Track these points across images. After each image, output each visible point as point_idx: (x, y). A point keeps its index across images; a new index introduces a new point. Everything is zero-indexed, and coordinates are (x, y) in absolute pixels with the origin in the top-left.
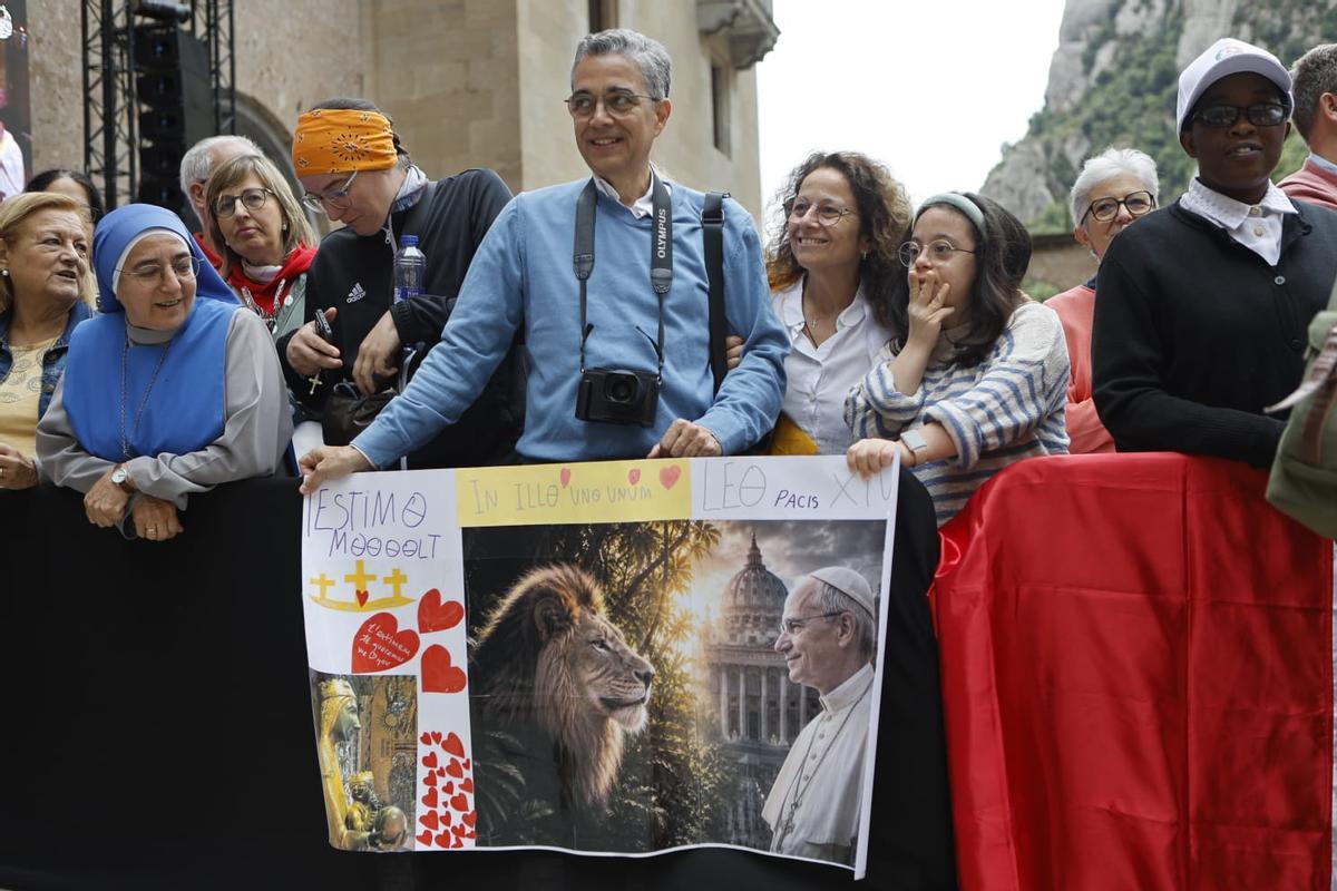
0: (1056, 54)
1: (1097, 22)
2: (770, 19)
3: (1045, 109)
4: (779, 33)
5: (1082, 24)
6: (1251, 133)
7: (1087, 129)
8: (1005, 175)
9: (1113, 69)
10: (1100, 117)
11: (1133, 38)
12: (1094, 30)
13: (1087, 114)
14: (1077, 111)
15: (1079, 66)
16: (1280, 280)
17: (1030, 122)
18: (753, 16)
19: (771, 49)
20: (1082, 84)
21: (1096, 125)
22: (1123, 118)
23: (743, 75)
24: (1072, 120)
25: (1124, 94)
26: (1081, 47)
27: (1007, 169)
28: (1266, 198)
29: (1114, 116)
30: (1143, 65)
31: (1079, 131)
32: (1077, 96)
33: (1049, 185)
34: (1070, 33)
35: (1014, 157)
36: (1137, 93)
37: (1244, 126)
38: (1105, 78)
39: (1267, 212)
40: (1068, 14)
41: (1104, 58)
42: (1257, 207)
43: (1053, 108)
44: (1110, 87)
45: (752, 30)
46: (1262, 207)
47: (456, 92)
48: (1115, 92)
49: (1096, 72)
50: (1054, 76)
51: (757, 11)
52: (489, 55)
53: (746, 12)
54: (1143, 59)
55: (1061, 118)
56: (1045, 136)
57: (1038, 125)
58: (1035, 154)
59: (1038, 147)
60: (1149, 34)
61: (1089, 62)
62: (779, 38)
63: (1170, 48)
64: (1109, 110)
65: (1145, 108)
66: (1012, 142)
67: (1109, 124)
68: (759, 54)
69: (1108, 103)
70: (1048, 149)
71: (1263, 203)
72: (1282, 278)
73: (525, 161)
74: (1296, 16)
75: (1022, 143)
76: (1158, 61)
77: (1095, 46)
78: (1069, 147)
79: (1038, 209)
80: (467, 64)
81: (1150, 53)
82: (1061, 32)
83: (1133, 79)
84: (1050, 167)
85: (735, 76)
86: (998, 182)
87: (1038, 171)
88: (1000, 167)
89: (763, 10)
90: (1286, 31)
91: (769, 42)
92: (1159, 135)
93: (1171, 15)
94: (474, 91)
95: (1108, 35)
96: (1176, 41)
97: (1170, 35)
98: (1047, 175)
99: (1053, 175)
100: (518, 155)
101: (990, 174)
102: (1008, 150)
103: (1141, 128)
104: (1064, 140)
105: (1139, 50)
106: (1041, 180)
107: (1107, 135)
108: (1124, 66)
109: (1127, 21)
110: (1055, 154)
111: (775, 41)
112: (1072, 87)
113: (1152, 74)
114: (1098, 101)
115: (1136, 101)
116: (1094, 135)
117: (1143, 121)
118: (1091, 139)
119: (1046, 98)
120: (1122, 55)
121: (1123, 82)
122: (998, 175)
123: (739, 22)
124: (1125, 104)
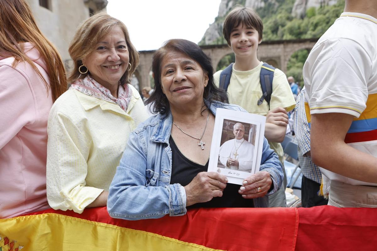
0: (220, 3)
3: (218, 16)
11: (236, 0)
14: (225, 16)
15: (225, 6)
17: (215, 19)
20: (226, 10)
24: (223, 18)
26: (225, 2)
32: (225, 13)
33: (219, 33)
35: (212, 27)
41: (230, 4)
43: (220, 16)
49: (229, 7)
50: (220, 9)
55: (221, 18)
56: (218, 22)
57: (217, 19)
58: (216, 26)
59: (216, 24)
61: (227, 5)
63: (244, 2)
70: (218, 25)
75: (213, 23)
77: (228, 2)
79: (216, 38)
81: (240, 3)
87: (216, 29)
88: (209, 29)
98: (218, 30)
101: (206, 31)
102: (210, 25)
105: (238, 3)
106: (217, 32)
112: (223, 11)
119: (219, 13)
120: (234, 4)
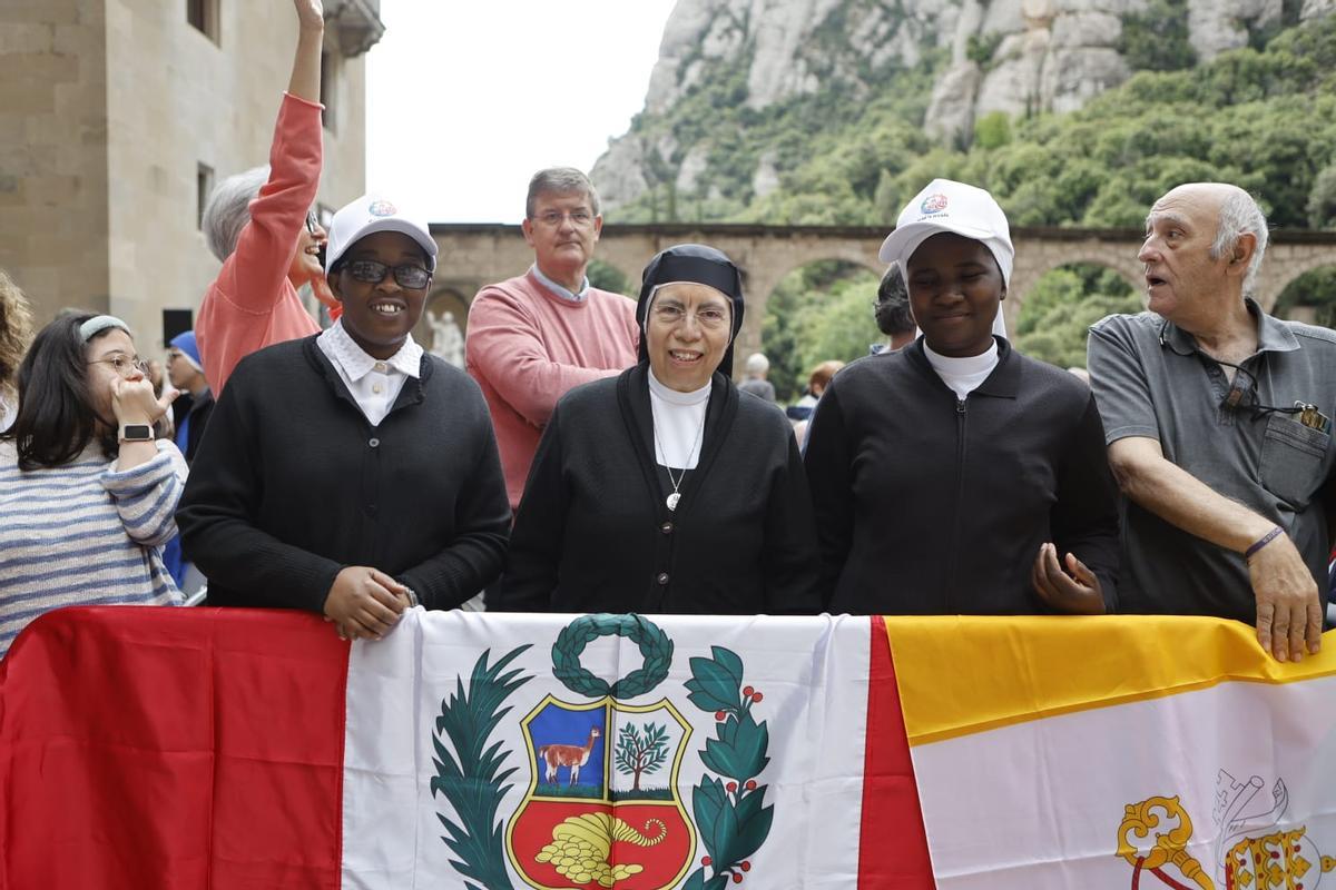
0: (655, 66)
1: (688, 43)
2: (376, 16)
3: (645, 111)
4: (384, 28)
5: (676, 44)
6: (396, 294)
7: (676, 131)
8: (610, 163)
9: (698, 83)
10: (687, 122)
11: (716, 60)
12: (687, 50)
13: (677, 118)
14: (669, 115)
15: (673, 79)
16: (374, 442)
17: (633, 120)
18: (358, 10)
19: (376, 41)
20: (674, 94)
21: (684, 128)
22: (706, 125)
23: (351, 63)
24: (665, 122)
25: (707, 105)
26: (675, 62)
27: (611, 159)
28: (396, 357)
29: (698, 123)
30: (723, 83)
31: (669, 131)
32: (670, 102)
33: (645, 174)
34: (668, 51)
35: (617, 149)
36: (717, 105)
37: (392, 286)
38: (693, 91)
39: (393, 370)
40: (666, 34)
41: (693, 74)
42: (384, 362)
43: (651, 111)
44: (697, 98)
45: (360, 23)
46: (389, 364)
47: (41, 53)
48: (700, 103)
49: (686, 84)
51: (362, 6)
52: (76, 21)
53: (352, 7)
54: (724, 78)
55: (657, 120)
56: (643, 134)
57: (638, 123)
58: (633, 147)
59: (637, 142)
60: (730, 58)
61: (681, 75)
62: (385, 33)
63: (743, 72)
64: (694, 117)
65: (723, 118)
66: (616, 136)
67: (694, 129)
68: (365, 44)
69: (694, 112)
70: (645, 144)
71: (390, 361)
72: (377, 442)
73: (111, 126)
74: (839, 58)
75: (625, 137)
76: (734, 82)
77: (686, 63)
78: (661, 144)
79: (634, 194)
80: (52, 27)
81: (730, 73)
82: (661, 49)
83: (714, 94)
84: (646, 160)
85: (343, 63)
86: (603, 168)
87: (636, 161)
88: (606, 155)
89: (369, 7)
90: (831, 69)
91: (375, 36)
92: (731, 142)
93: (747, 45)
94: (60, 55)
95: (696, 55)
96: (748, 66)
97: (745, 62)
98: (642, 166)
99: (648, 166)
100: (104, 121)
101: (598, 161)
102: (613, 142)
103: (719, 135)
104: (658, 138)
105: (720, 70)
106: (637, 170)
107: (692, 138)
108: (708, 81)
109: (712, 46)
110: (649, 149)
111: (380, 35)
112: (666, 95)
113: (729, 91)
114: (686, 109)
115: (716, 112)
116: (682, 136)
117: (721, 128)
118: (679, 140)
119: (647, 102)
120: (707, 73)
121: (706, 96)
122: (603, 163)
123: (344, 14)
124: (707, 114)
